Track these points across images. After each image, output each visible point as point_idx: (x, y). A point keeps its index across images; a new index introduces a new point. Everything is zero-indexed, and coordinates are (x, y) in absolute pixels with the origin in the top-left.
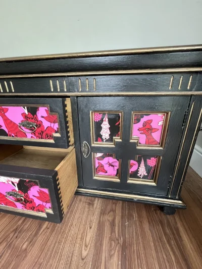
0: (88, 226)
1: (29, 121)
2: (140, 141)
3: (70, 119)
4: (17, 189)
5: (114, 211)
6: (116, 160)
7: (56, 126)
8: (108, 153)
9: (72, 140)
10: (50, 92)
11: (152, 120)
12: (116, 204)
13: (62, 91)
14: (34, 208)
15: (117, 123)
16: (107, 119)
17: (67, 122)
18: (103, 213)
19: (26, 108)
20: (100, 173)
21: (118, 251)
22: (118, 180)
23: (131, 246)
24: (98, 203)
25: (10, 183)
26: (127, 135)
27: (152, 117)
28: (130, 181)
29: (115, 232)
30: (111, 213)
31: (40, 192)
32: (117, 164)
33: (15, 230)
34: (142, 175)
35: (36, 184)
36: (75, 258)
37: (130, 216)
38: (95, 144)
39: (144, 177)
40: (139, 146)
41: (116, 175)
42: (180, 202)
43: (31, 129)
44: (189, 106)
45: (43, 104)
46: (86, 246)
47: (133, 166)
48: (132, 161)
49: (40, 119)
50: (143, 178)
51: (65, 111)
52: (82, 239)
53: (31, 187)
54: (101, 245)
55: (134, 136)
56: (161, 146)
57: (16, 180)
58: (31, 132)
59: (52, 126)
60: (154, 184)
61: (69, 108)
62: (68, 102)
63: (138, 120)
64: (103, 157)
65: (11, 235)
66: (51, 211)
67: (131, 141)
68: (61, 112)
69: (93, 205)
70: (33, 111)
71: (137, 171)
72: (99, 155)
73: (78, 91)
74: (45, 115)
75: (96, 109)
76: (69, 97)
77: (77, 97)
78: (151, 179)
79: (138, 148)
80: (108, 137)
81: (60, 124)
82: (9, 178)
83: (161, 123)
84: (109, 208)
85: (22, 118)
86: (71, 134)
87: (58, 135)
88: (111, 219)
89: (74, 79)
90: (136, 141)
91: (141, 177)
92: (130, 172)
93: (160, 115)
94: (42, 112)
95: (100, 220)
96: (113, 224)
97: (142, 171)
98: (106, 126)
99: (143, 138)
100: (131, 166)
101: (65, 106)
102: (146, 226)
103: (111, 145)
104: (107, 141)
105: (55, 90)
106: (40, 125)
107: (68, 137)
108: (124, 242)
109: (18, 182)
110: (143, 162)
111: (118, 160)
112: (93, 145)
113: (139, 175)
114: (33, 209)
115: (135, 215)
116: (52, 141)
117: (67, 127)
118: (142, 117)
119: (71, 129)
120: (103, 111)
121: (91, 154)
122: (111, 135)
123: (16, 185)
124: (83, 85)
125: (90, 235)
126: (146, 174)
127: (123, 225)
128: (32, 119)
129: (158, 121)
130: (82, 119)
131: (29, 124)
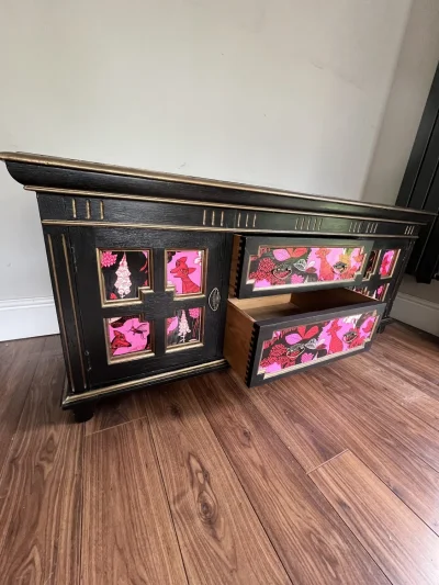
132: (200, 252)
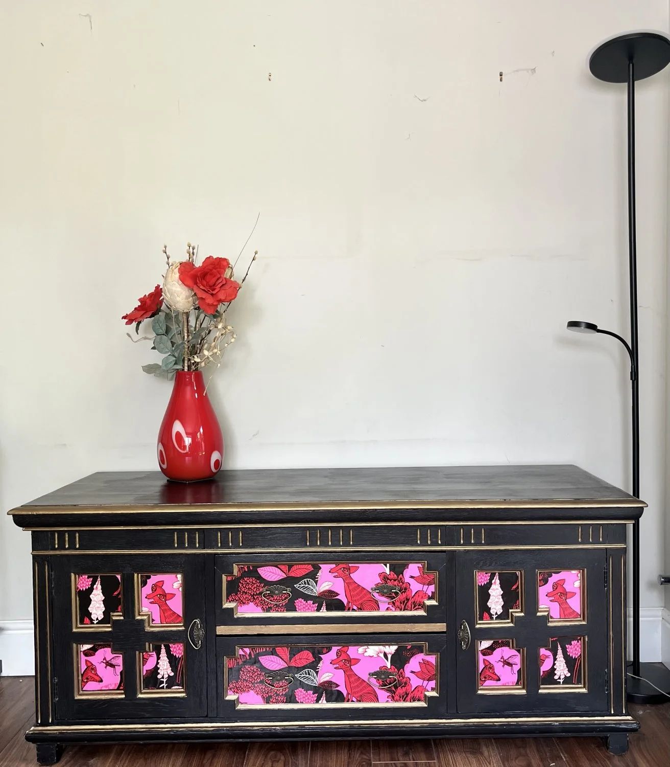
2: (551, 614)
4: (388, 665)
6: (515, 652)
7: (431, 589)
8: (500, 639)
10: (416, 545)
11: (564, 580)
13: (434, 544)
14: (407, 695)
15: (514, 587)
16: (498, 581)
19: (388, 565)
20: (488, 683)
22: (524, 692)
25: (382, 655)
26: (531, 605)
27: (564, 575)
28: (543, 690)
31: (425, 663)
32: (517, 660)
34: (562, 677)
35: (421, 650)
38: (481, 625)
39: (567, 680)
40: (552, 622)
41: (517, 684)
42: (629, 718)
44: (607, 561)
45: (417, 561)
47: (546, 660)
48: (543, 651)
49: (407, 579)
50: (564, 683)
53: (412, 656)
55: (542, 607)
56: (584, 619)
57: (392, 649)
58: (389, 600)
59: (425, 589)
60: (584, 691)
63: (546, 581)
64: (491, 649)
66: (434, 694)
67: (539, 614)
70: (398, 570)
71: (553, 671)
72: (485, 644)
74: (417, 574)
76: (444, 552)
78: (578, 684)
79: (550, 624)
80: (500, 611)
81: (439, 586)
82: (381, 647)
83: (577, 584)
87: (433, 602)
90: (546, 614)
91: (561, 681)
92: (542, 674)
93: (573, 572)
94: (413, 569)
97: (562, 670)
98: (496, 591)
99: (555, 609)
100: (543, 661)
103: (507, 624)
104: (499, 617)
105: (424, 543)
106: (405, 589)
109: (393, 652)
110: (560, 652)
111: (519, 651)
112: (477, 626)
113: (556, 677)
114: (405, 697)
116: (422, 613)
118: (551, 576)
121: (474, 643)
122: (506, 607)
123: (389, 657)
126: (569, 675)
128: (395, 580)
129: (573, 580)
132: (179, 576)
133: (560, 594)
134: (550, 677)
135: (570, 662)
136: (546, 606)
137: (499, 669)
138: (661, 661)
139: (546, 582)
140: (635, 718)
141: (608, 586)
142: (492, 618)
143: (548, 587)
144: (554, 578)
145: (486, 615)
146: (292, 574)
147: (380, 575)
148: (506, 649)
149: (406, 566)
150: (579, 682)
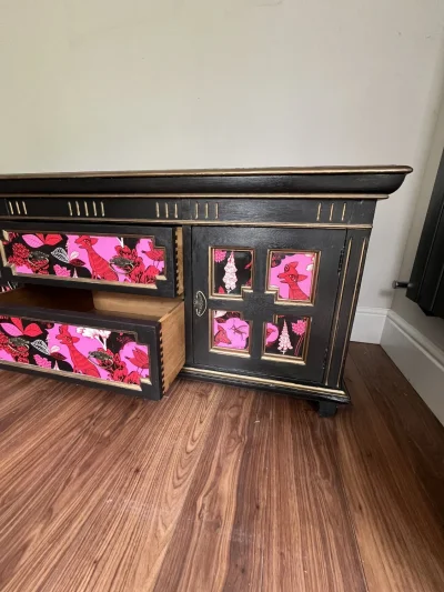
0: (197, 420)
1: (125, 257)
2: (280, 294)
3: (180, 256)
4: (105, 347)
5: (239, 406)
6: (245, 323)
7: (161, 266)
8: (232, 311)
9: (181, 286)
10: (155, 218)
11: (297, 262)
12: (244, 398)
13: (172, 217)
14: (125, 377)
16: (233, 260)
17: (176, 261)
18: (222, 407)
19: (122, 239)
20: (221, 344)
21: (239, 450)
22: (248, 356)
23: (258, 445)
24: (215, 395)
25: (98, 338)
26: (261, 284)
27: (297, 257)
28: (266, 357)
29: (237, 429)
30: (236, 408)
31: (137, 352)
32: (246, 330)
33: (91, 417)
35: (132, 338)
36: (177, 452)
37: (264, 414)
39: (289, 352)
40: (279, 300)
41: (245, 348)
42: (342, 392)
43: (125, 268)
44: (346, 244)
45: (147, 235)
46: (193, 440)
47: (272, 333)
48: (269, 326)
49: (140, 254)
50: (286, 354)
51: (175, 245)
52: (187, 432)
53: (125, 343)
54: (216, 441)
56: (311, 302)
57: (106, 334)
58: (125, 272)
59: (155, 265)
60: (302, 363)
61: (180, 242)
62: (179, 233)
64: (225, 318)
65: (87, 422)
66: (147, 381)
67: (267, 292)
68: (170, 246)
69: (207, 397)
70: (131, 243)
71: (277, 343)
72: (220, 314)
73: (194, 219)
74: (148, 249)
75: (217, 244)
76: (180, 225)
77: (192, 226)
78: (298, 356)
79: (277, 303)
80: (234, 286)
81: (167, 263)
82: (97, 331)
83: (310, 268)
84: (232, 402)
85: (115, 253)
86: (180, 278)
87: (163, 278)
88: (233, 415)
89: (189, 202)
91: (284, 352)
92: (266, 343)
93: (308, 255)
94: (144, 245)
95: (216, 416)
96: (235, 421)
97: (285, 343)
98: (231, 269)
99: (284, 290)
100: (268, 334)
101: (175, 238)
102: (287, 427)
103: (238, 298)
104: (232, 292)
105: (163, 216)
106: (138, 263)
107: (176, 282)
108: (250, 441)
109: (108, 336)
110: (285, 328)
111: (248, 323)
112: (211, 297)
113: (279, 348)
114: (122, 379)
115: (272, 413)
116: (153, 287)
117: (176, 268)
118: (283, 258)
119: (180, 270)
120: (228, 247)
121: (207, 311)
123: (105, 340)
124: (201, 211)
125: (201, 430)
127: (251, 424)
128: (129, 254)
129: (307, 264)
130: (197, 257)
131: (124, 261)
133: (291, 276)
134: (274, 348)
135: (293, 337)
136: (275, 286)
137: (230, 334)
138: (378, 343)
139: (278, 263)
140: (347, 393)
141: (342, 271)
142: (226, 292)
143: (280, 269)
144: (287, 261)
145: (221, 288)
146: (48, 243)
147: (116, 248)
148: (237, 319)
149: (137, 241)
150: (300, 355)
